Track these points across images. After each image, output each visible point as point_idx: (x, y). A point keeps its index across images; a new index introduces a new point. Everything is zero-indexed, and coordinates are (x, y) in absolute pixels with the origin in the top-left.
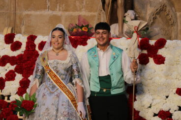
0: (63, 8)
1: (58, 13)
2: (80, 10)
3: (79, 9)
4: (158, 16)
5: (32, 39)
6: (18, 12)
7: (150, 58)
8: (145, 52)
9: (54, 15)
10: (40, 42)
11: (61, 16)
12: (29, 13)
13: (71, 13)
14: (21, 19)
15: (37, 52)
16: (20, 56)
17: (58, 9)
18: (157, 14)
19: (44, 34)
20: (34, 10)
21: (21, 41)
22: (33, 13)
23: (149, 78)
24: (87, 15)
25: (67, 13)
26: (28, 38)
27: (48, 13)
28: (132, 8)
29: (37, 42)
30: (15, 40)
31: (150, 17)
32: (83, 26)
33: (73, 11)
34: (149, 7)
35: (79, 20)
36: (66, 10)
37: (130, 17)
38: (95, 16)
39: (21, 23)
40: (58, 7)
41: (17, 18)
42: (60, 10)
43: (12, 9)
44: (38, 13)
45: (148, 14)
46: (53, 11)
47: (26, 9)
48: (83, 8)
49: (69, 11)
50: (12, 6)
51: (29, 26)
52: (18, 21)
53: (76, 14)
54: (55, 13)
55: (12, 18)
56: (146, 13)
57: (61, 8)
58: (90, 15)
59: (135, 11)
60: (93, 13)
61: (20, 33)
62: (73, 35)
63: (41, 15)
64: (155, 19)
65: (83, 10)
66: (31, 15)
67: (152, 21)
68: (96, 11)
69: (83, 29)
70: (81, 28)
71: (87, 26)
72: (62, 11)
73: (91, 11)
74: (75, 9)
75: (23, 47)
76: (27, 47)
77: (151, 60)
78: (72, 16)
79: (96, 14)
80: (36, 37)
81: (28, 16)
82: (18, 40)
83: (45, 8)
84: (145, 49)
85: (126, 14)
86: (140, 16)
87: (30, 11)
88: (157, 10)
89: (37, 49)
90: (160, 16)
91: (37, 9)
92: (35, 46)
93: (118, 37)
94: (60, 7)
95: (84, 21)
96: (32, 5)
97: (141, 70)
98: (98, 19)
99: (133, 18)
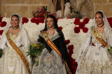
1: (26, 5)
2: (39, 3)
3: (38, 2)
4: (83, 6)
6: (2, 5)
7: (80, 29)
8: (78, 26)
11: (28, 6)
13: (33, 5)
14: (4, 9)
17: (26, 3)
18: (82, 4)
20: (12, 4)
21: (6, 21)
22: (11, 5)
23: (81, 40)
25: (31, 5)
27: (20, 5)
34: (78, 1)
36: (30, 3)
37: (68, 7)
39: (4, 11)
40: (26, 1)
41: (2, 8)
42: (27, 3)
44: (14, 5)
45: (77, 5)
47: (7, 3)
48: (40, 2)
52: (2, 10)
53: (36, 5)
54: (24, 5)
56: (76, 4)
57: (27, 2)
60: (46, 5)
61: (4, 17)
63: (16, 6)
64: (81, 7)
65: (40, 3)
66: (10, 6)
67: (80, 9)
68: (48, 3)
72: (28, 4)
73: (44, 4)
74: (36, 3)
77: (81, 30)
78: (34, 6)
79: (48, 5)
81: (8, 7)
82: (4, 21)
83: (18, 2)
84: (78, 24)
87: (9, 4)
88: (82, 2)
90: (84, 6)
93: (61, 18)
94: (27, 1)
97: (76, 36)
98: (49, 8)
99: (69, 7)
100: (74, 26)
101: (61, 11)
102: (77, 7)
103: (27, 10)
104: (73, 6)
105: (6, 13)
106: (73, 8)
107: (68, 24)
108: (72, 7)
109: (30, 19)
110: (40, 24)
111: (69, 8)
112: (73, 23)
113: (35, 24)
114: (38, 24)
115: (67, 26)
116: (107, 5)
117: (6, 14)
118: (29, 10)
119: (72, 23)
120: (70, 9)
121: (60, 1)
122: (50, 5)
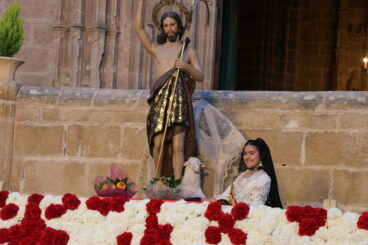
0: (87, 151)
1: (79, 159)
2: (115, 155)
3: (112, 153)
4: (235, 168)
5: (35, 199)
6: (15, 157)
7: (222, 234)
8: (215, 224)
9: (73, 163)
10: (48, 205)
11: (84, 164)
12: (33, 158)
13: (99, 160)
14: (20, 169)
15: (43, 222)
16: (15, 229)
17: (79, 154)
18: (233, 164)
19: (54, 193)
20: (41, 155)
21: (17, 203)
22: (39, 158)
24: (125, 163)
25: (93, 160)
26: (30, 200)
27: (64, 159)
28: (196, 154)
29: (44, 205)
30: (8, 202)
31: (223, 170)
32: (118, 181)
33: (104, 157)
34: (221, 154)
35: (112, 171)
36: (92, 155)
37: (193, 169)
38: (137, 165)
39: (19, 175)
40: (80, 150)
41: (14, 166)
42: (82, 155)
43: (7, 153)
44: (48, 159)
45: (220, 165)
46: (73, 155)
47: (30, 152)
48: (119, 152)
49: (97, 157)
50: (7, 148)
51: (32, 180)
52: (14, 172)
53: (109, 161)
54: (74, 159)
55: (6, 167)
56: (217, 163)
57: (84, 152)
58: (129, 163)
59: (201, 160)
60: (134, 161)
61: (17, 190)
62: (102, 196)
63: (53, 162)
64: (230, 172)
65: (119, 155)
66: (35, 162)
67: (226, 176)
68: (140, 158)
69: (118, 185)
70: (115, 184)
71: (125, 181)
72: (86, 156)
73: (131, 157)
74: (107, 154)
75: (21, 214)
76: (27, 213)
77: (225, 237)
78: (101, 164)
79: (139, 162)
80: (41, 197)
81: (32, 163)
82: (12, 202)
83: (59, 152)
84: (215, 219)
85: (186, 164)
87: (35, 155)
88: (234, 158)
89: (43, 216)
91: (46, 152)
92: (39, 211)
94: (82, 150)
95: (121, 172)
96: (39, 146)
98: (143, 170)
99: (197, 168)
100: (205, 223)
102: (219, 170)
103: (83, 172)
104: (206, 168)
105: (24, 180)
106: (207, 175)
107: (190, 217)
108: (206, 171)
109: (83, 200)
110: (112, 214)
111: (197, 173)
112: (203, 215)
113: (96, 214)
114: (105, 212)
115: (186, 223)
116: (300, 171)
117: (22, 184)
118: (87, 173)
119: (199, 216)
120: (198, 176)
122: (145, 162)
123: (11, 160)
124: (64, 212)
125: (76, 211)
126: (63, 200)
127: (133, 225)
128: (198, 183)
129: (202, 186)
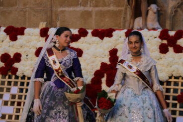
0: (93, 4)
1: (89, 8)
2: (109, 6)
3: (107, 4)
4: (179, 9)
6: (54, 9)
7: (169, 47)
8: (165, 42)
9: (85, 11)
11: (92, 11)
12: (63, 9)
13: (101, 8)
14: (57, 15)
17: (89, 5)
18: (178, 7)
20: (68, 7)
22: (66, 9)
24: (115, 10)
25: (97, 9)
27: (80, 9)
28: (155, 3)
31: (171, 11)
33: (103, 6)
34: (171, 1)
36: (96, 6)
37: (153, 11)
38: (122, 10)
39: (56, 19)
40: (89, 3)
41: (53, 14)
42: (90, 6)
43: (49, 6)
44: (71, 9)
45: (169, 8)
46: (85, 6)
47: (61, 6)
49: (99, 7)
50: (49, 3)
51: (63, 21)
52: (54, 17)
53: (106, 9)
54: (86, 9)
55: (49, 14)
56: (168, 7)
57: (91, 4)
58: (117, 10)
60: (120, 8)
63: (74, 11)
64: (176, 11)
65: (111, 5)
66: (65, 11)
67: (173, 14)
68: (123, 6)
72: (93, 7)
73: (118, 6)
74: (104, 5)
77: (171, 49)
78: (101, 11)
79: (123, 8)
81: (63, 12)
83: (77, 5)
85: (149, 8)
86: (163, 9)
87: (64, 7)
88: (178, 4)
90: (181, 10)
91: (70, 6)
94: (90, 3)
96: (66, 2)
97: (161, 58)
98: (125, 13)
100: (159, 41)
101: (141, 19)
102: (169, 11)
103: (91, 16)
104: (161, 10)
105: (59, 21)
106: (162, 14)
107: (150, 38)
108: (161, 12)
109: (90, 31)
110: (106, 39)
111: (155, 13)
112: (158, 37)
113: (97, 39)
114: (102, 38)
115: (148, 42)
117: (58, 23)
118: (94, 16)
119: (155, 38)
120: (156, 15)
121: (141, 1)
122: (126, 9)
123: (52, 11)
124: (80, 38)
125: (86, 37)
126: (79, 31)
127: (118, 44)
128: (156, 19)
129: (159, 21)
